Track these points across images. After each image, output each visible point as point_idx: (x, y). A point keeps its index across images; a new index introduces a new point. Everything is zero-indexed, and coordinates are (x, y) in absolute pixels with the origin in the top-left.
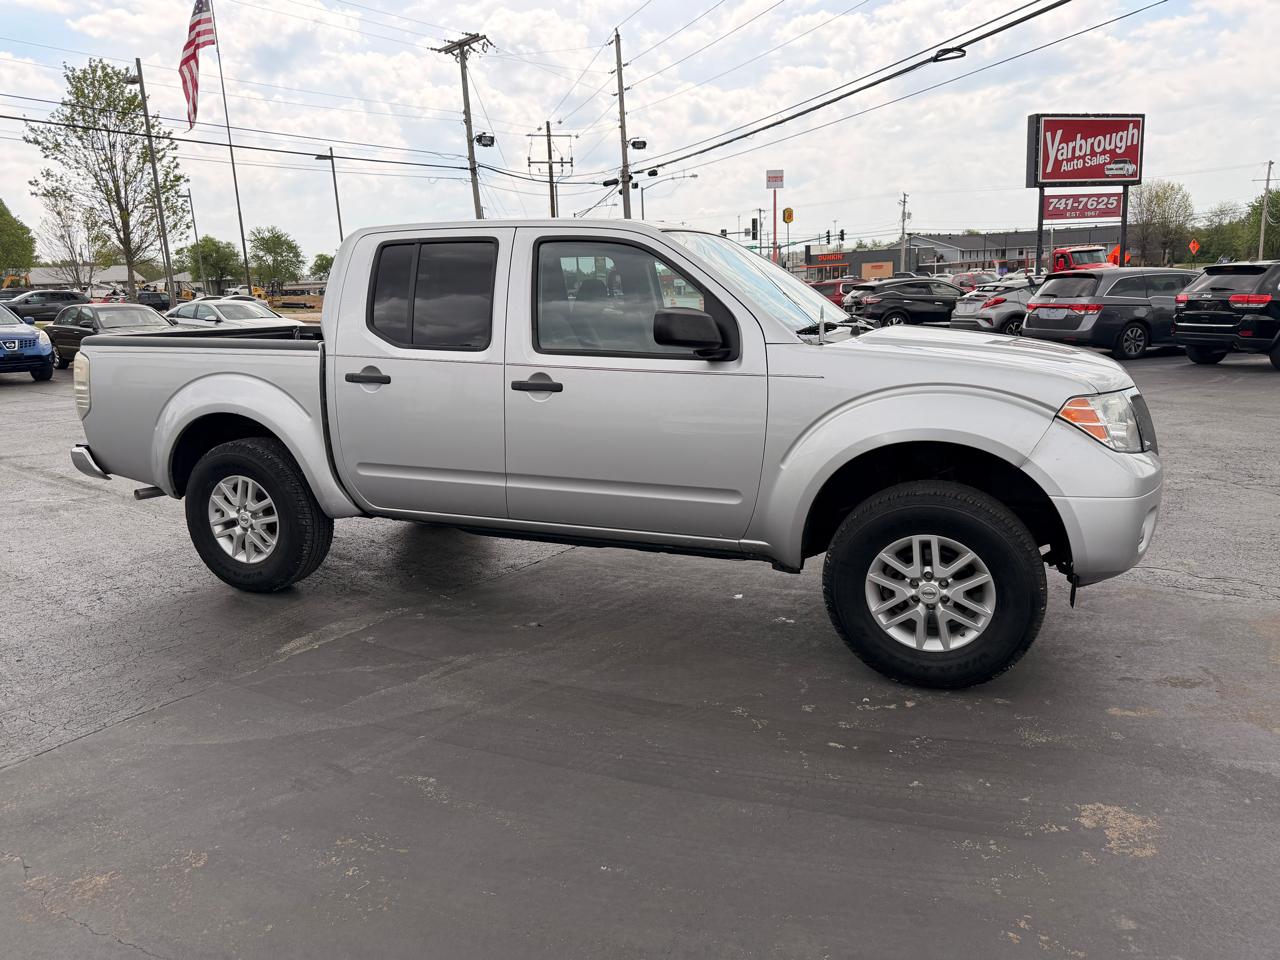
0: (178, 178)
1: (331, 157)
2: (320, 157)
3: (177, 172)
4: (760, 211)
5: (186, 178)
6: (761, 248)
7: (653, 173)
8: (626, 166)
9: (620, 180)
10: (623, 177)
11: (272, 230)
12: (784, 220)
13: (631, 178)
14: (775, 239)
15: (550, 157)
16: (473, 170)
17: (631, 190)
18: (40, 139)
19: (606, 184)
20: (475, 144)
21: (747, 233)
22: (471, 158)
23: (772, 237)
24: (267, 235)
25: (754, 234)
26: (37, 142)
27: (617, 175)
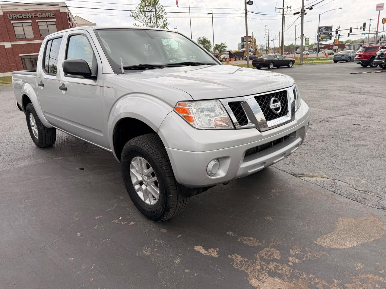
0: (167, 23)
1: (212, 13)
2: (209, 14)
3: (167, 22)
4: (370, 19)
5: (169, 23)
6: (369, 34)
7: (311, 9)
8: (303, 7)
9: (300, 12)
10: (302, 11)
11: (203, 38)
12: (382, 23)
13: (305, 11)
14: (377, 30)
15: (283, 6)
16: (246, 13)
17: (304, 15)
18: (133, 15)
19: (295, 14)
20: (247, 4)
21: (361, 28)
22: (246, 9)
23: (376, 29)
24: (202, 39)
25: (364, 29)
26: (133, 16)
27: (300, 10)
